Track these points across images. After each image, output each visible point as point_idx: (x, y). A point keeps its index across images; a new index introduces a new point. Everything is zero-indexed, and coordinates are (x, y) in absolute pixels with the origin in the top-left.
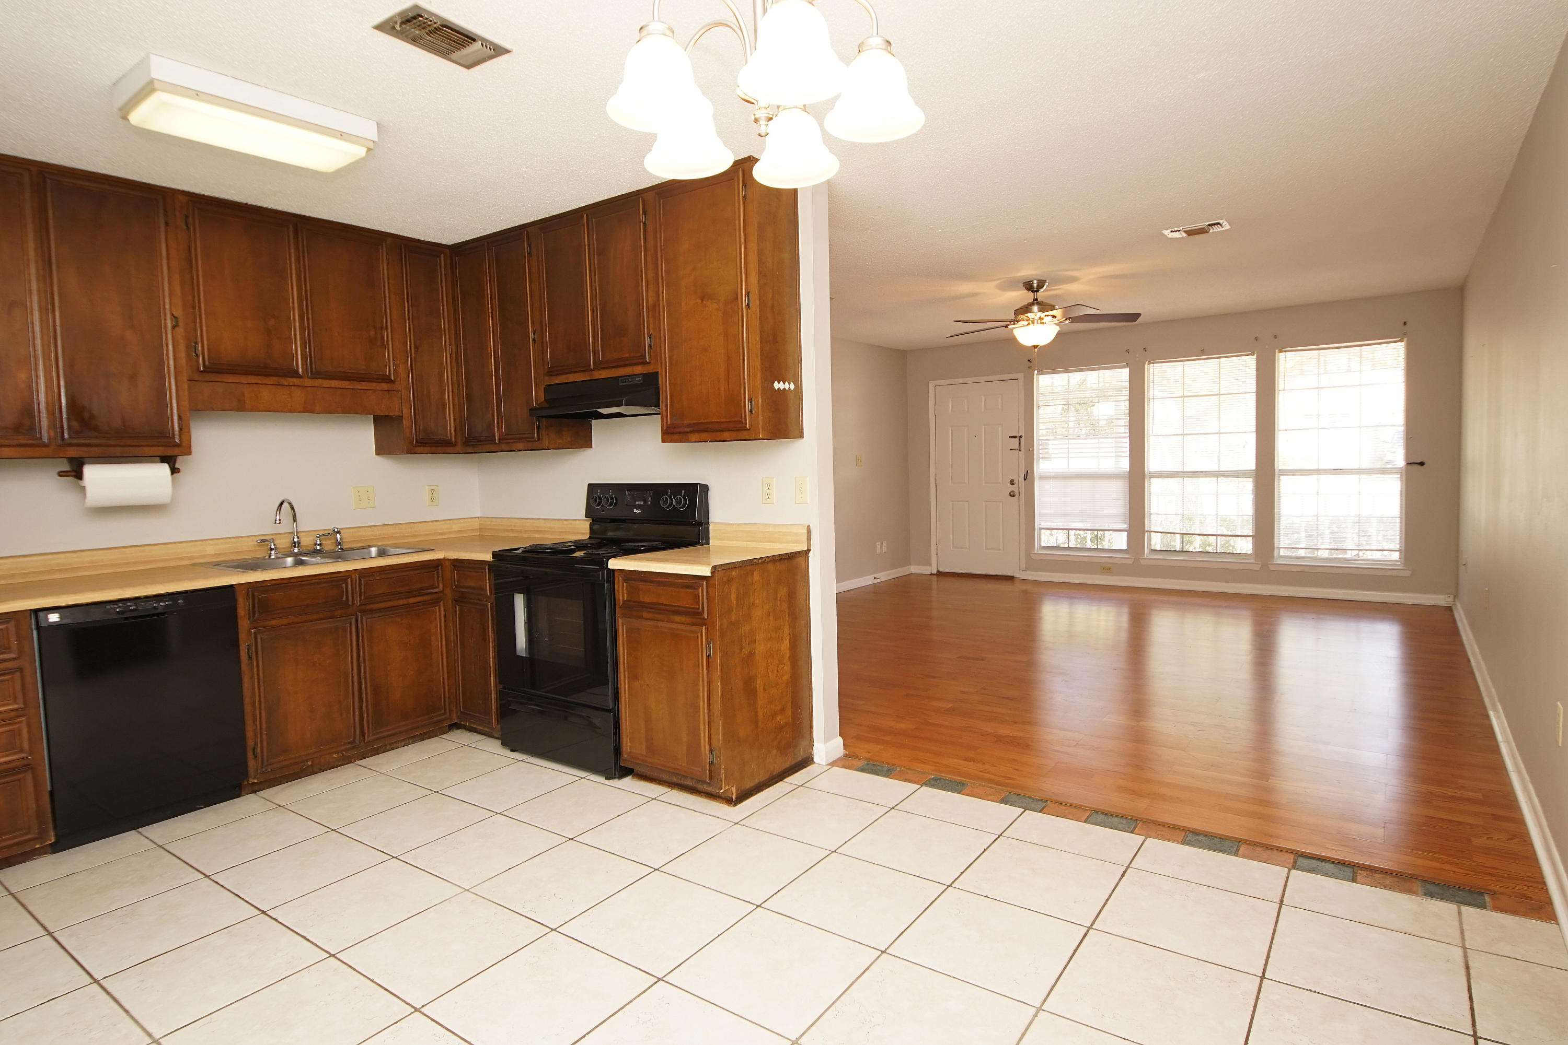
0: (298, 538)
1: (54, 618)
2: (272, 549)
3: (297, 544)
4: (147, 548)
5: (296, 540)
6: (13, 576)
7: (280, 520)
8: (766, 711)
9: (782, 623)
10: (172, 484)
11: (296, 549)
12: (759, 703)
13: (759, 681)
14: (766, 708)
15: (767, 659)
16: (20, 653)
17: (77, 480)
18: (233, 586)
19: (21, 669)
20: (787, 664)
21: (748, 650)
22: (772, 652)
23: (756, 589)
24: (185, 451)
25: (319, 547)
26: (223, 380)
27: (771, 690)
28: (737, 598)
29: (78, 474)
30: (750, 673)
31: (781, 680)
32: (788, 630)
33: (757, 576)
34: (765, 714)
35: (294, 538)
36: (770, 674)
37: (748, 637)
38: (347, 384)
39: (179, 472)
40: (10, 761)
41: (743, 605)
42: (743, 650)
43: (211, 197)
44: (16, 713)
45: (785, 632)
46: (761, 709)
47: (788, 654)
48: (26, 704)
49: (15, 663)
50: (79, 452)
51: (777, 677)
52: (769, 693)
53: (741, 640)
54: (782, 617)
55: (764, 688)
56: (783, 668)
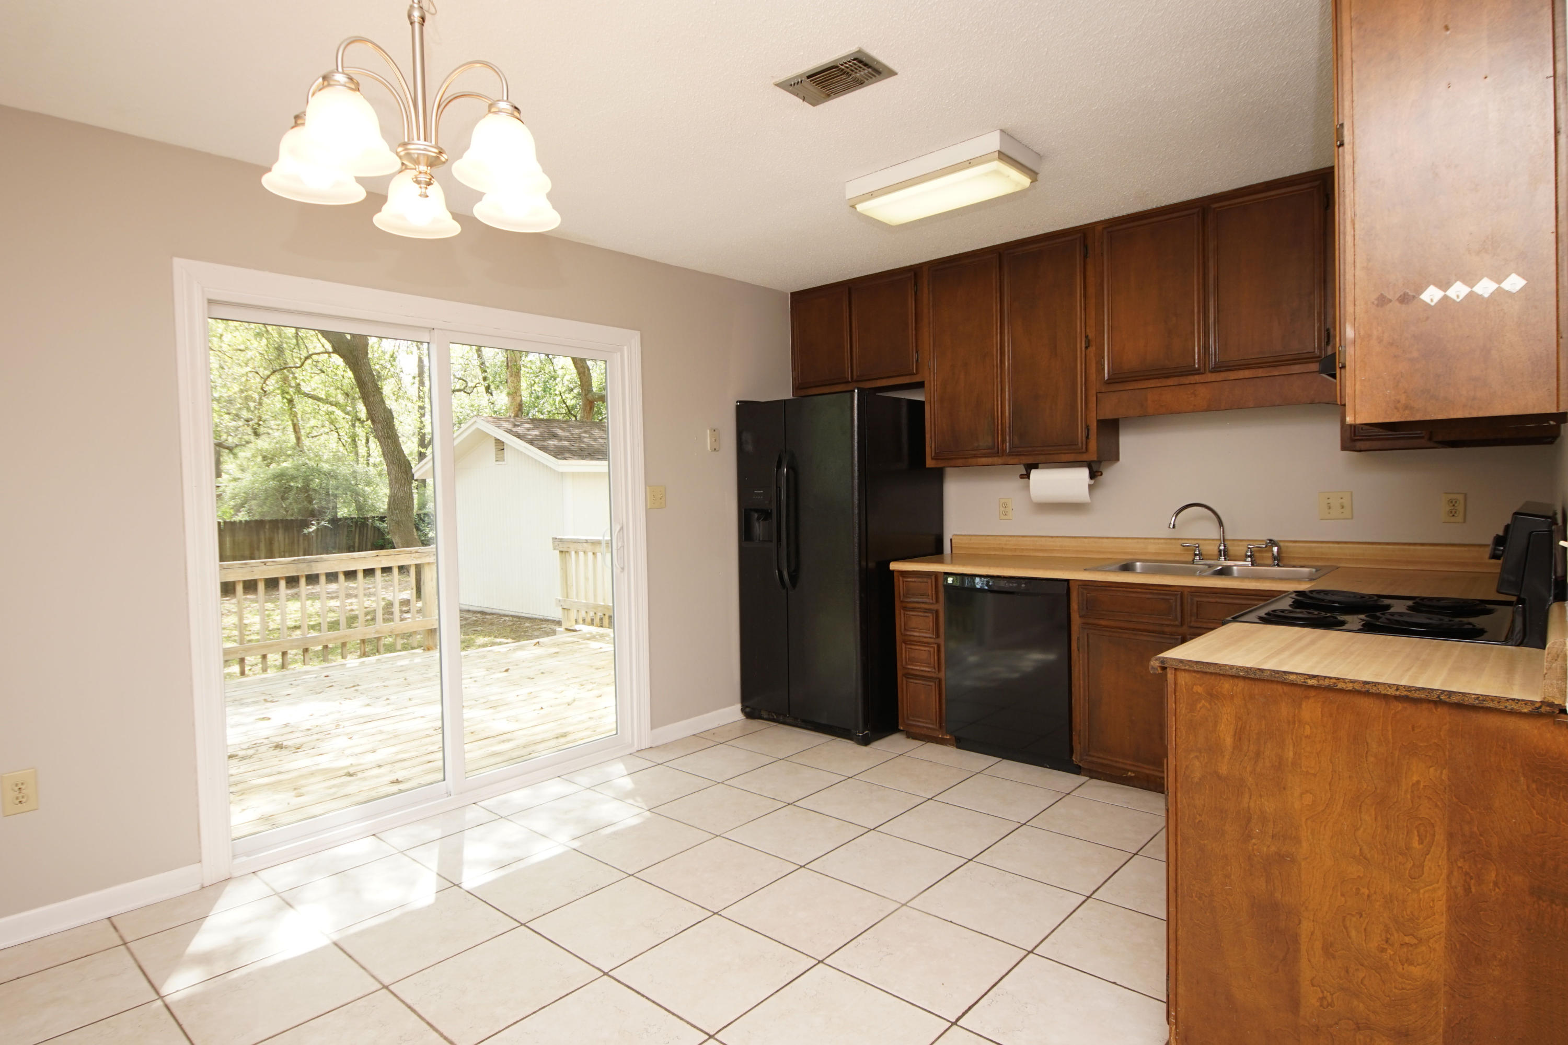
0: (1224, 546)
1: (950, 580)
2: (1196, 555)
3: (1222, 553)
4: (1100, 540)
6: (1015, 550)
7: (1174, 525)
8: (1333, 1001)
9: (1415, 844)
10: (1091, 487)
11: (1223, 558)
12: (1306, 972)
13: (1306, 927)
14: (1332, 995)
15: (1343, 895)
16: (937, 601)
17: (1027, 479)
18: (1068, 581)
19: (937, 612)
20: (1431, 945)
21: (1273, 849)
22: (1365, 891)
23: (1307, 737)
24: (1092, 456)
25: (1249, 559)
26: (1127, 388)
27: (1357, 970)
28: (1239, 735)
29: (1028, 476)
30: (1278, 895)
31: (1400, 968)
32: (1445, 871)
33: (1311, 710)
34: (1325, 1003)
35: (1220, 546)
36: (1353, 933)
37: (1274, 822)
38: (1260, 372)
39: (1101, 475)
40: (928, 671)
41: (1258, 754)
42: (1254, 841)
43: (1124, 216)
44: (932, 641)
45: (1426, 869)
46: (1313, 985)
47: (1438, 924)
48: (938, 636)
49: (934, 607)
50: (1030, 460)
51: (1382, 952)
52: (1347, 972)
53: (1249, 820)
54: (1418, 832)
55: (1328, 950)
56: (1412, 946)
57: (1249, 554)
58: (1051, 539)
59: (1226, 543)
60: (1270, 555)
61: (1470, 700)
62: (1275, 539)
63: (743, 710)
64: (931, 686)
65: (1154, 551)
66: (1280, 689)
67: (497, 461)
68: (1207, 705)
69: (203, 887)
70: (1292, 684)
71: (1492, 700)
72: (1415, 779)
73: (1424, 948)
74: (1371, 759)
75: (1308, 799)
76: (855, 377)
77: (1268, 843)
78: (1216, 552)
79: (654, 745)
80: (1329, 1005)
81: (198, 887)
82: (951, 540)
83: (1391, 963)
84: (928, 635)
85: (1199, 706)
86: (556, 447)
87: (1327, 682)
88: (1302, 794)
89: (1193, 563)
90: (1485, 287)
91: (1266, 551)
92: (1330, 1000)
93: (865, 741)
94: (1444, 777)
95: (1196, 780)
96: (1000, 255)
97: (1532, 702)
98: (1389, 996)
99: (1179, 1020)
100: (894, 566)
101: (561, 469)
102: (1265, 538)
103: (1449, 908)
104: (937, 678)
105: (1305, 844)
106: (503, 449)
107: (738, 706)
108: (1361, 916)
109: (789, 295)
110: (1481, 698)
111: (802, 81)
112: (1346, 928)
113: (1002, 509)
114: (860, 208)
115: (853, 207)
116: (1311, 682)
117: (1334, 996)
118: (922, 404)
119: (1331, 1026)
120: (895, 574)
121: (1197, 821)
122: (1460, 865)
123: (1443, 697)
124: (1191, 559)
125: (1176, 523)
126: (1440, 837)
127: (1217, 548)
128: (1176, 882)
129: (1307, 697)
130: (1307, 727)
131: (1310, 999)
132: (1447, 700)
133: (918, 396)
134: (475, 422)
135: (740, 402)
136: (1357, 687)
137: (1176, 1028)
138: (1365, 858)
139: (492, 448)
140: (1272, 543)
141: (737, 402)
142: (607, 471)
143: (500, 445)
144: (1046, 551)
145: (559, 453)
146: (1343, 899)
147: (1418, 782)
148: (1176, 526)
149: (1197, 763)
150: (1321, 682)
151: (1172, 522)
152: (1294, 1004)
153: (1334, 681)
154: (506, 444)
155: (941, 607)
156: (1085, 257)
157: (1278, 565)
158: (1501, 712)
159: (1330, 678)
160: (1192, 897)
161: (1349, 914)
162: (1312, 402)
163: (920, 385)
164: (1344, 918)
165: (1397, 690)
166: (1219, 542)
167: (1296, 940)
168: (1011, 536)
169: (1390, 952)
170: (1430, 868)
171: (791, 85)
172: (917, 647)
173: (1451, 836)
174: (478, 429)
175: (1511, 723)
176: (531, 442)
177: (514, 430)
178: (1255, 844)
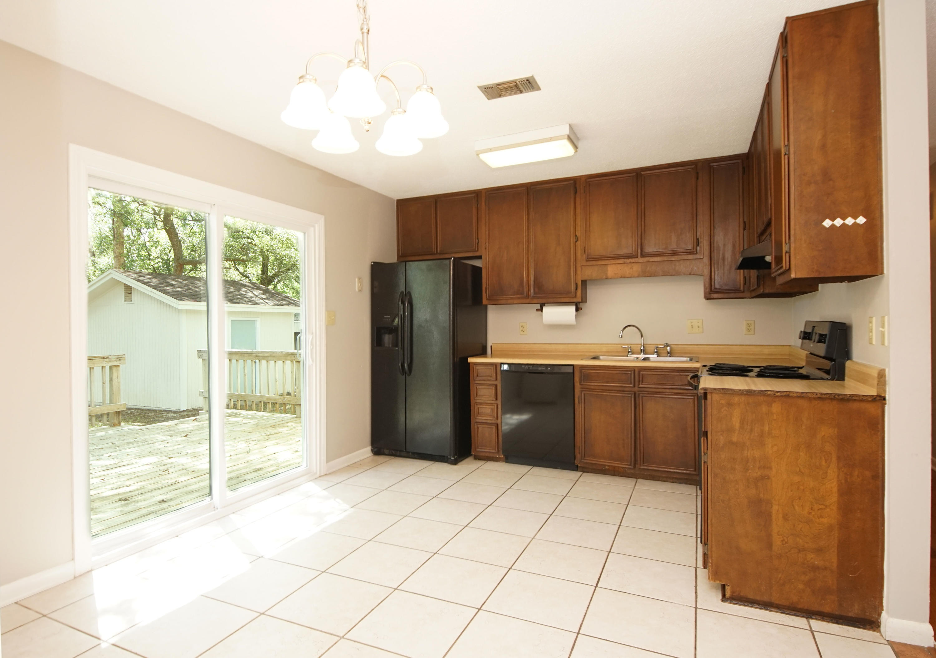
0: (644, 347)
1: (505, 367)
2: (629, 352)
3: (643, 351)
4: (577, 345)
5: (642, 348)
6: (529, 351)
7: (622, 336)
8: (788, 541)
9: (824, 463)
10: (576, 316)
11: (643, 353)
12: (775, 529)
13: (775, 508)
14: (787, 538)
15: (791, 491)
16: (496, 379)
17: (540, 312)
18: (573, 365)
19: (496, 386)
20: (831, 508)
21: (759, 474)
22: (802, 487)
23: (775, 420)
24: (579, 300)
25: (656, 354)
26: (598, 264)
27: (799, 524)
28: (742, 422)
29: (541, 310)
30: (762, 495)
31: (817, 520)
32: (836, 474)
33: (776, 408)
34: (784, 542)
35: (641, 347)
36: (797, 508)
37: (759, 462)
38: (665, 258)
39: (581, 309)
40: (491, 420)
41: (752, 430)
42: (750, 471)
43: (596, 174)
44: (493, 402)
45: (828, 474)
46: (778, 535)
47: (834, 498)
48: (497, 399)
49: (495, 383)
50: (543, 301)
51: (810, 514)
52: (794, 526)
53: (747, 462)
54: (825, 458)
55: (785, 518)
56: (823, 509)
57: (656, 351)
58: (549, 345)
59: (644, 346)
60: (666, 351)
61: (847, 397)
62: (669, 343)
63: (372, 451)
64: (493, 428)
65: (605, 351)
66: (762, 398)
67: (125, 301)
68: (727, 409)
69: (75, 578)
70: (769, 396)
71: (857, 396)
72: (823, 434)
73: (828, 510)
74: (804, 427)
75: (775, 448)
76: (439, 251)
77: (757, 471)
78: (640, 351)
79: (328, 473)
80: (786, 543)
81: (73, 577)
82: (491, 347)
83: (814, 519)
84: (491, 400)
85: (723, 410)
86: (173, 291)
87: (785, 394)
88: (772, 447)
89: (628, 356)
90: (850, 221)
91: (664, 350)
92: (786, 541)
93: (455, 463)
94: (836, 432)
95: (721, 445)
96: (527, 189)
97: (873, 396)
98: (813, 534)
99: (713, 564)
100: (470, 360)
101: (180, 307)
102: (663, 343)
103: (839, 490)
104: (495, 423)
105: (774, 470)
106: (131, 293)
107: (369, 448)
108: (800, 499)
109: (396, 201)
110: (852, 396)
111: (492, 87)
112: (793, 506)
113: (521, 329)
114: (482, 156)
115: (478, 155)
116: (778, 394)
117: (788, 538)
118: (480, 269)
119: (787, 553)
120: (470, 365)
121: (722, 465)
122: (843, 470)
123: (836, 397)
124: (626, 354)
125: (623, 335)
126: (834, 459)
127: (640, 348)
128: (712, 497)
129: (775, 402)
130: (775, 415)
131: (777, 541)
132: (838, 398)
133: (477, 263)
134: (111, 273)
135: (374, 262)
136: (798, 395)
137: (712, 568)
138: (802, 472)
139: (121, 291)
140: (667, 345)
141: (372, 262)
142: (206, 309)
143: (128, 290)
144: (546, 351)
145: (177, 296)
146: (792, 493)
147: (824, 435)
148: (623, 336)
149: (722, 438)
150: (782, 394)
151: (621, 335)
152: (770, 545)
153: (788, 393)
154: (134, 288)
155: (498, 383)
156: (576, 193)
157: (670, 356)
158: (859, 401)
159: (787, 392)
160: (719, 502)
161: (794, 499)
162: (690, 274)
163: (480, 257)
164: (792, 502)
165: (816, 395)
166: (640, 346)
167: (770, 515)
168: (527, 344)
169: (813, 513)
170: (830, 473)
171: (485, 88)
172: (484, 406)
173: (839, 458)
174: (112, 278)
175: (863, 405)
176: (155, 288)
177: (140, 278)
178: (750, 473)
